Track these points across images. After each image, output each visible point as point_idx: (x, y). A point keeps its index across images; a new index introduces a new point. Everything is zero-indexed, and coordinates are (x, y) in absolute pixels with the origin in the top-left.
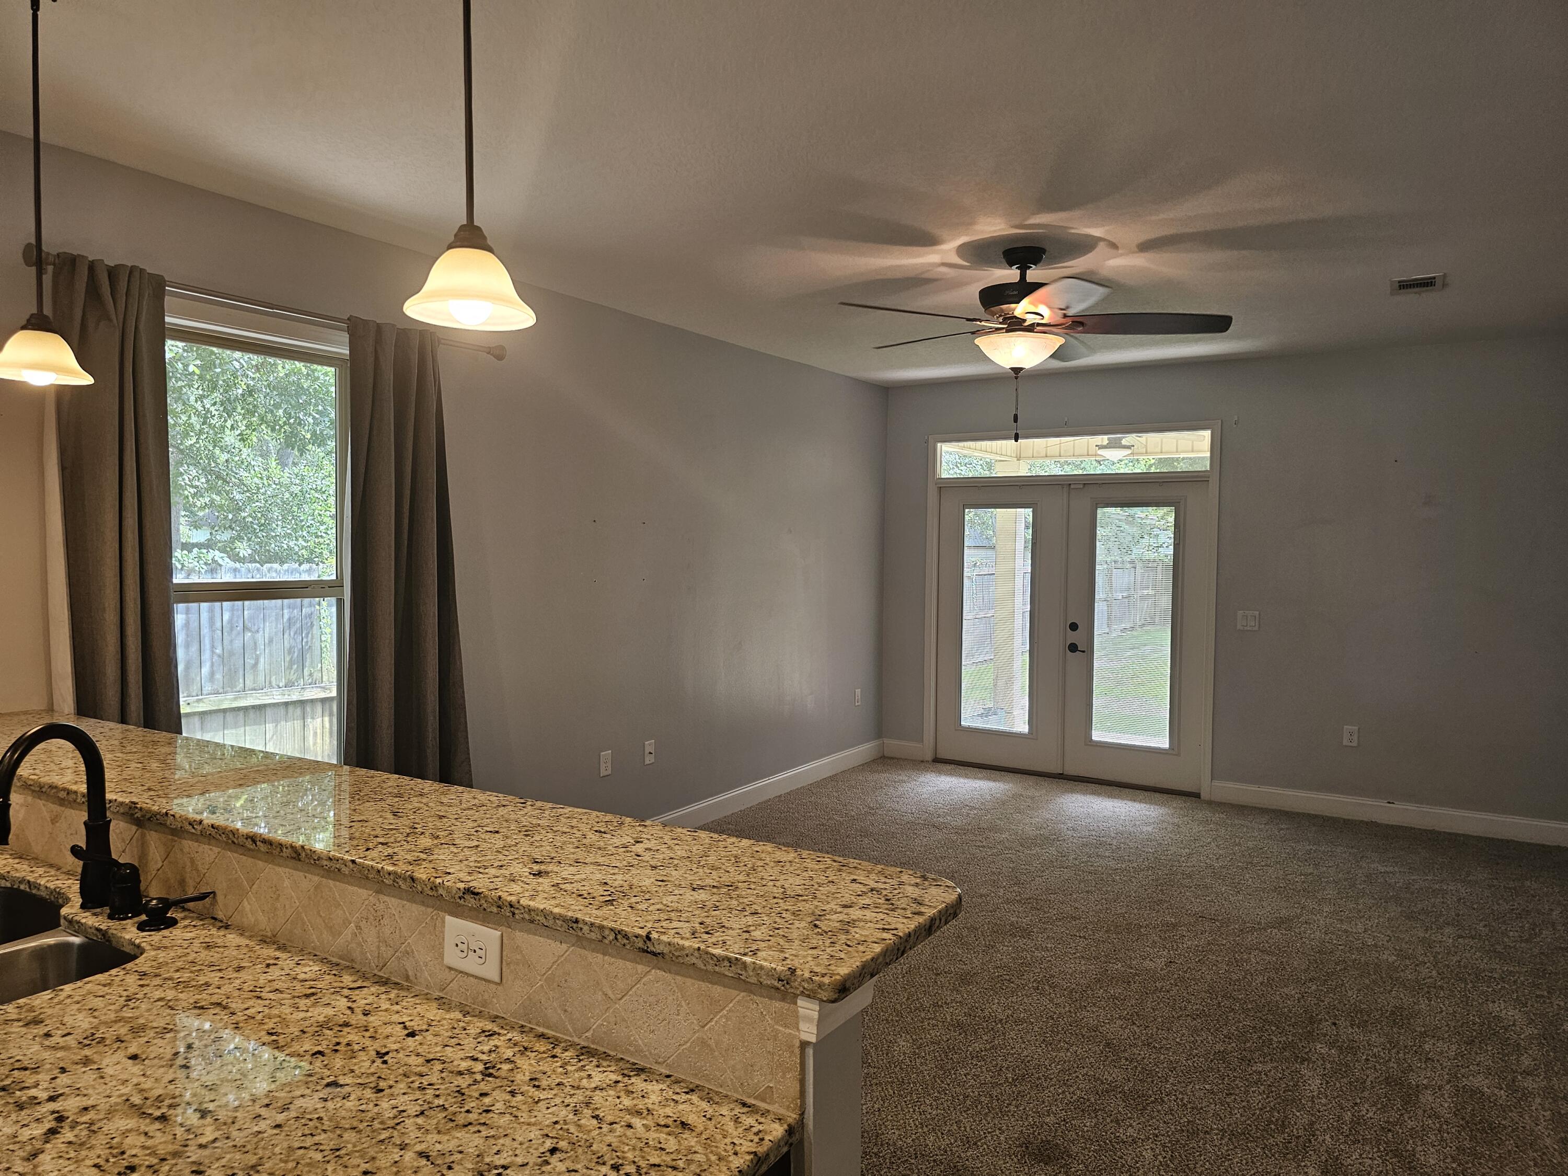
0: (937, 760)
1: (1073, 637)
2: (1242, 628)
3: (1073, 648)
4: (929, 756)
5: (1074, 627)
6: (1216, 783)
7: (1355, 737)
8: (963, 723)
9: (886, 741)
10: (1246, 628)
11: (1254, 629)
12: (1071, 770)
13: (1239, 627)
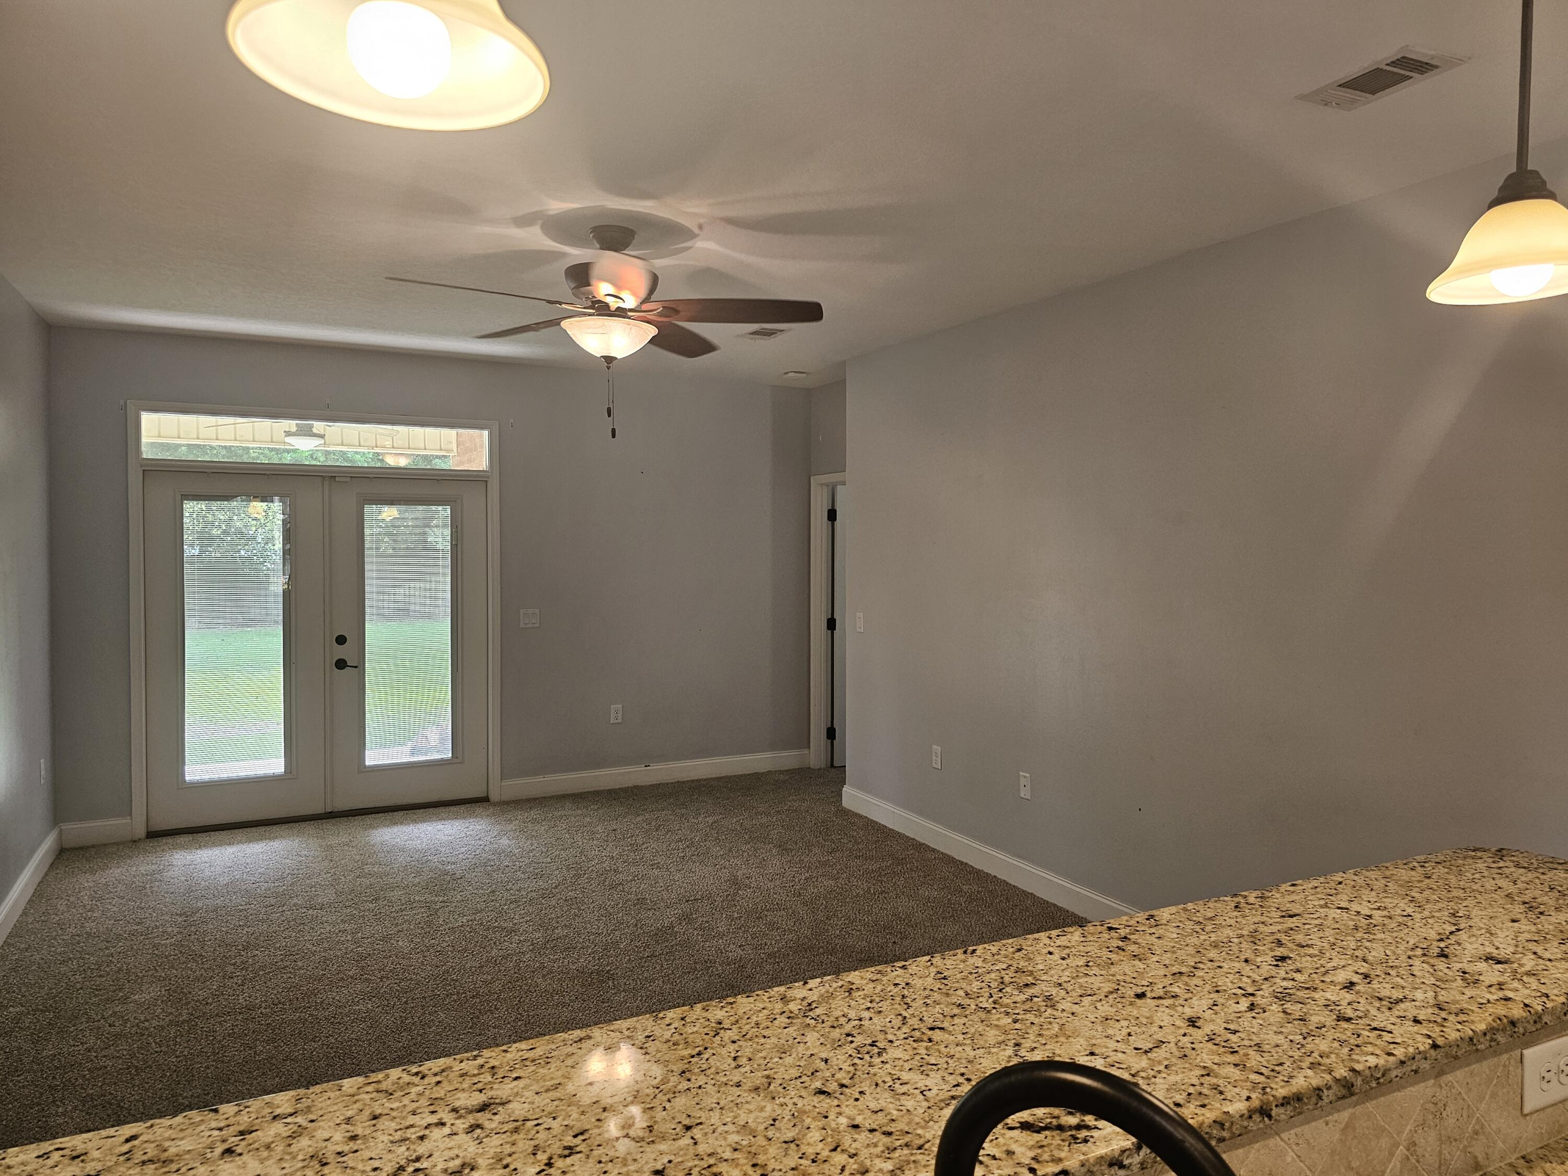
0: (154, 835)
1: (342, 652)
2: (524, 626)
3: (341, 664)
4: (141, 832)
5: (341, 640)
6: (506, 783)
7: (620, 715)
8: (187, 779)
9: (65, 826)
10: (528, 626)
11: (536, 626)
12: (342, 804)
13: (522, 625)
